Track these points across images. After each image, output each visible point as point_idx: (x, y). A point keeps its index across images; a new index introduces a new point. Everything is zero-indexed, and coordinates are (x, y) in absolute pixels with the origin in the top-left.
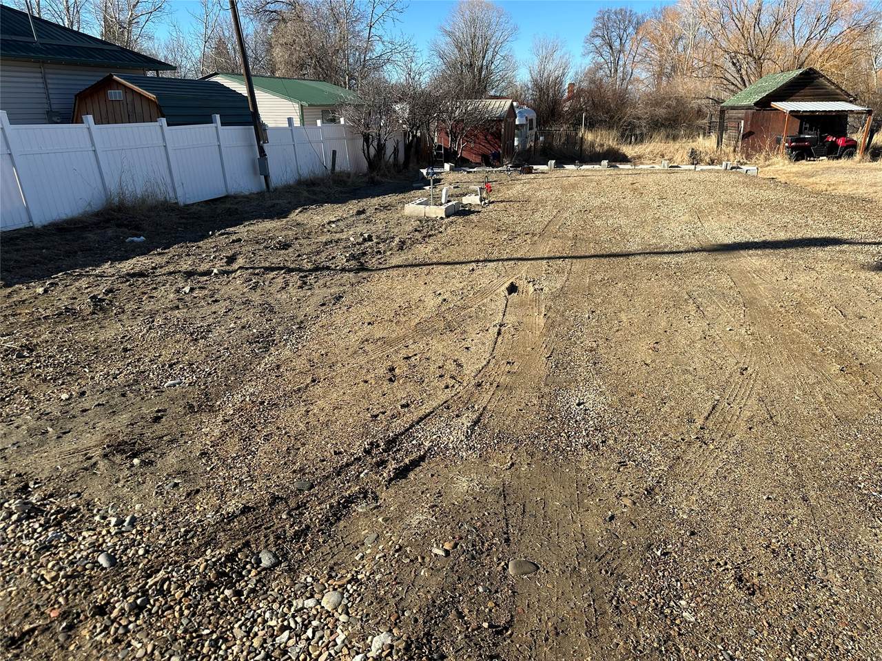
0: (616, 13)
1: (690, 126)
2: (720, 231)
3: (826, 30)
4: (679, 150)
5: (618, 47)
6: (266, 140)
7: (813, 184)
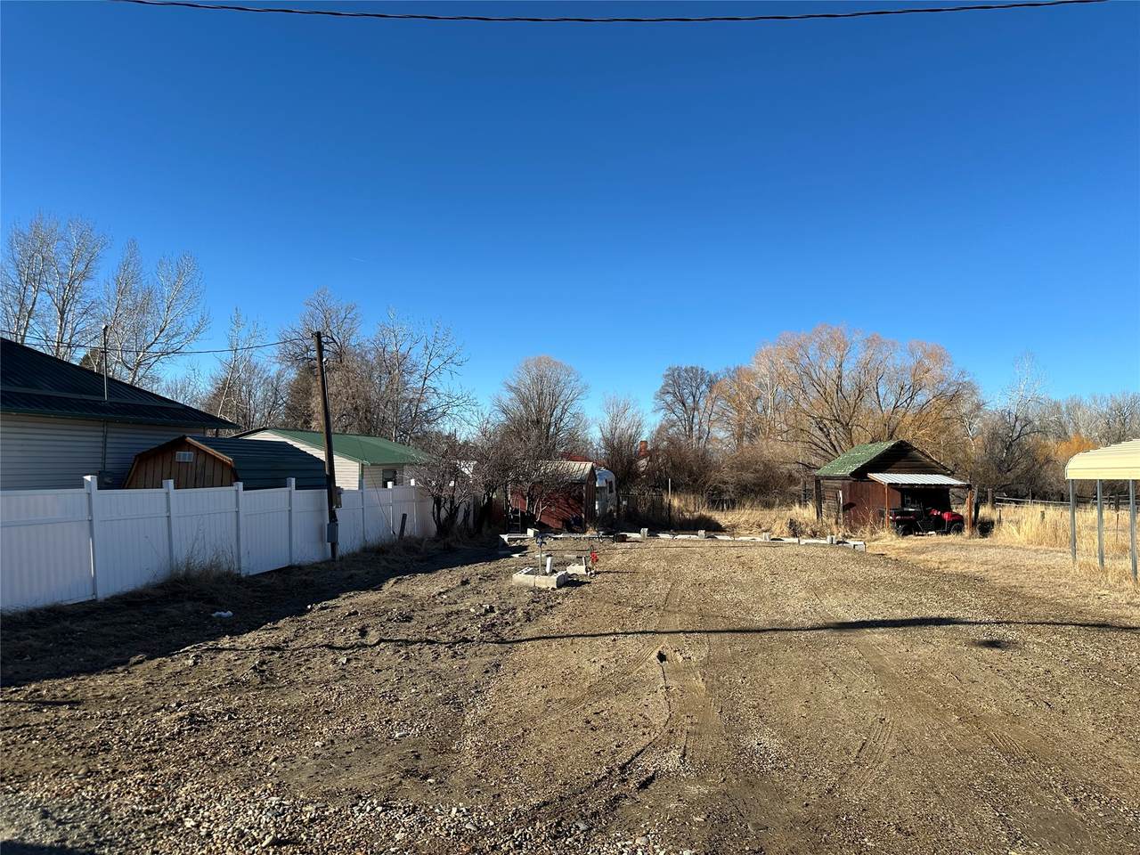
0: (686, 371)
1: (782, 493)
2: (841, 607)
3: (912, 398)
4: (778, 519)
5: (692, 405)
6: (339, 505)
7: (924, 561)
